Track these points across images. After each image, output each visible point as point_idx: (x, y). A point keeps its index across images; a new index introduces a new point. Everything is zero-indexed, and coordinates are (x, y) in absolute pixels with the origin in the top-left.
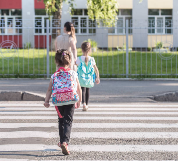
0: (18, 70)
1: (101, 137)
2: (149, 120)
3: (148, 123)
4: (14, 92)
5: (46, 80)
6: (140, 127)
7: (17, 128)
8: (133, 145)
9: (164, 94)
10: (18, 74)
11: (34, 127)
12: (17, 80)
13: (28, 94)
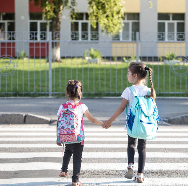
0: (18, 87)
1: (117, 169)
2: (165, 149)
3: (164, 152)
4: (16, 115)
5: (48, 98)
6: (157, 157)
7: (26, 159)
8: (151, 178)
9: (179, 117)
10: (17, 92)
11: (45, 157)
12: (16, 99)
13: (31, 116)
